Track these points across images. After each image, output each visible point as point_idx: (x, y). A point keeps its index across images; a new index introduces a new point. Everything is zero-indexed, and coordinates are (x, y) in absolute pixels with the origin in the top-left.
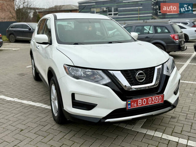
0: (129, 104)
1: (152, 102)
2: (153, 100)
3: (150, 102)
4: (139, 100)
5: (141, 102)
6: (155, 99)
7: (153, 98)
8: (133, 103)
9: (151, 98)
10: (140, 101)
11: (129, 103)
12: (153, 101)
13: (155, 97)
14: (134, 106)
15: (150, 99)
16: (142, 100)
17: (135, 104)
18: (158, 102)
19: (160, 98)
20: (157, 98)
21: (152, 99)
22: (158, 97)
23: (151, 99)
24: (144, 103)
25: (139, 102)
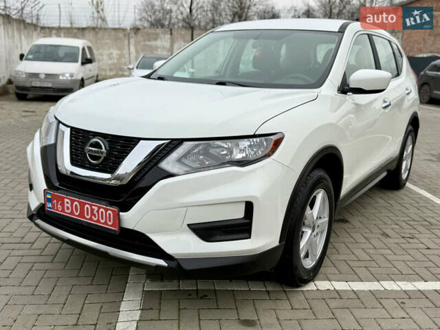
0: (49, 200)
1: (93, 217)
2: (95, 212)
3: (88, 215)
4: (66, 200)
5: (70, 206)
6: (98, 211)
7: (93, 207)
8: (55, 201)
9: (91, 206)
10: (67, 203)
11: (49, 196)
12: (95, 217)
13: (99, 208)
14: (57, 210)
15: (87, 208)
16: (73, 201)
17: (59, 206)
18: (106, 223)
19: (110, 214)
20: (102, 212)
21: (92, 210)
22: (106, 210)
23: (89, 207)
24: (77, 211)
25: (66, 205)
